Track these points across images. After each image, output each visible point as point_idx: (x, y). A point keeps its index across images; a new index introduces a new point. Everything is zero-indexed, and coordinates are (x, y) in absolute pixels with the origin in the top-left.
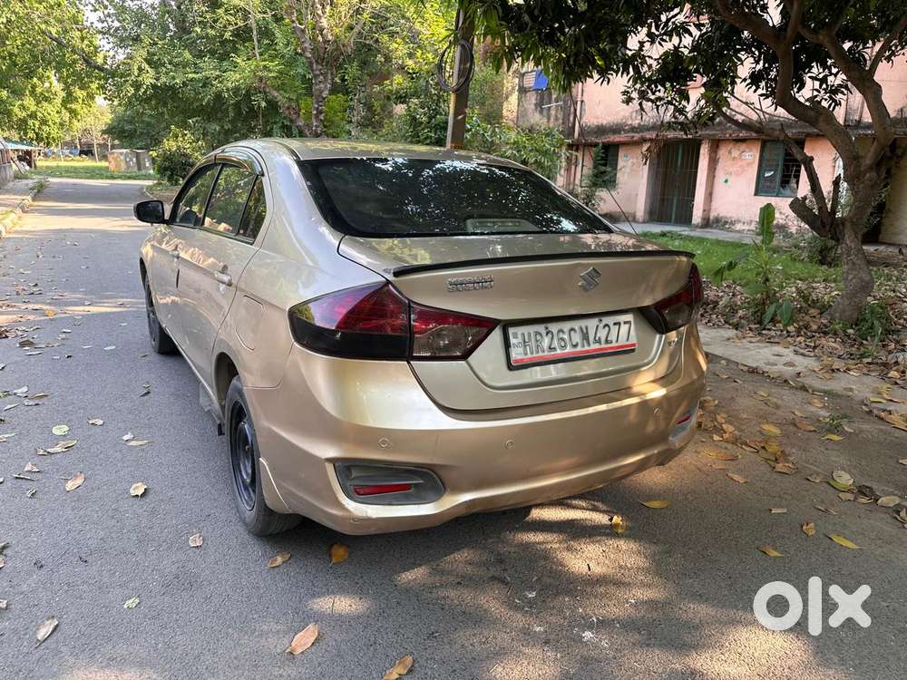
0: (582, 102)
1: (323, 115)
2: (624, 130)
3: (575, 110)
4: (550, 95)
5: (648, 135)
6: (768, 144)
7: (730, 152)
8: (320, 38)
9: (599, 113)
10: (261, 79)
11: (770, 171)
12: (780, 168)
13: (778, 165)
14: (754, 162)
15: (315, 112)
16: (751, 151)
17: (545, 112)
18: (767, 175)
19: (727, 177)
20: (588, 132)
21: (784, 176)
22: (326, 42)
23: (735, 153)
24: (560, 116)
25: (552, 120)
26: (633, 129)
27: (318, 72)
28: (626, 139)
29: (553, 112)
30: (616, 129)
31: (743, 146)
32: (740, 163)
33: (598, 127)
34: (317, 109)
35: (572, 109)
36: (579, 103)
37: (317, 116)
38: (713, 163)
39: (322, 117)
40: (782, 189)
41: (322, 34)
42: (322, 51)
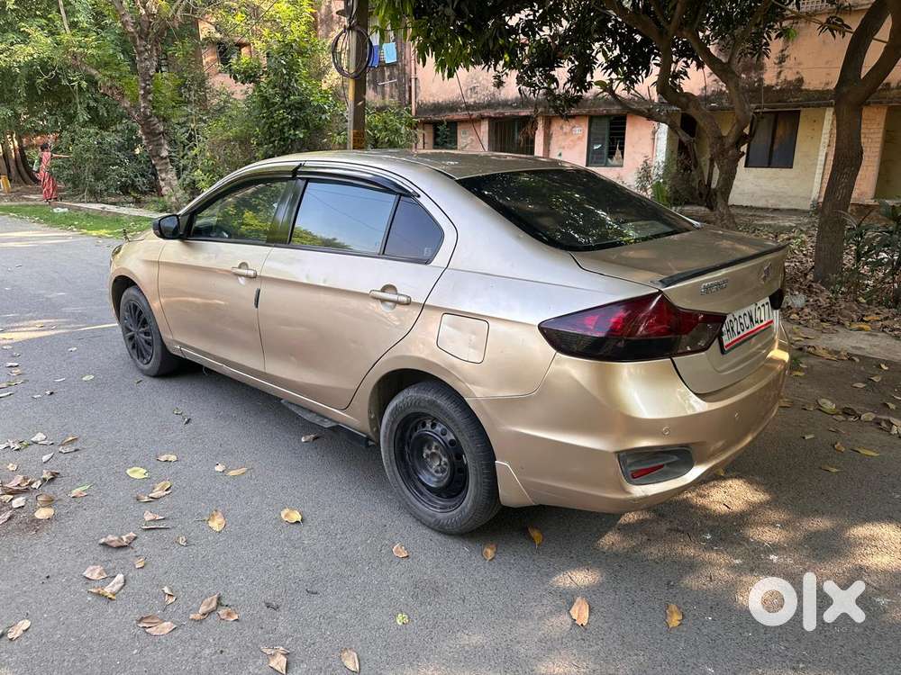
0: (416, 79)
1: (152, 95)
2: (461, 108)
3: (410, 87)
4: (383, 72)
5: (486, 113)
6: (595, 121)
7: (562, 128)
8: (143, 11)
9: (434, 91)
10: (75, 56)
11: (598, 144)
12: (606, 143)
13: (604, 139)
14: (583, 136)
15: (142, 92)
16: (580, 126)
17: (379, 89)
18: (595, 148)
19: (561, 151)
20: (425, 110)
21: (610, 148)
22: (150, 15)
23: (567, 128)
24: (395, 93)
25: (387, 97)
26: (468, 107)
27: (142, 49)
28: (465, 117)
29: (387, 89)
30: (453, 107)
31: (573, 122)
32: (571, 138)
33: (434, 104)
34: (144, 88)
35: (407, 88)
36: (413, 81)
37: (144, 96)
38: (548, 138)
39: (150, 97)
40: (609, 160)
41: (144, 7)
42: (146, 25)
